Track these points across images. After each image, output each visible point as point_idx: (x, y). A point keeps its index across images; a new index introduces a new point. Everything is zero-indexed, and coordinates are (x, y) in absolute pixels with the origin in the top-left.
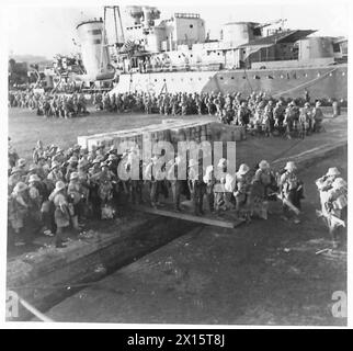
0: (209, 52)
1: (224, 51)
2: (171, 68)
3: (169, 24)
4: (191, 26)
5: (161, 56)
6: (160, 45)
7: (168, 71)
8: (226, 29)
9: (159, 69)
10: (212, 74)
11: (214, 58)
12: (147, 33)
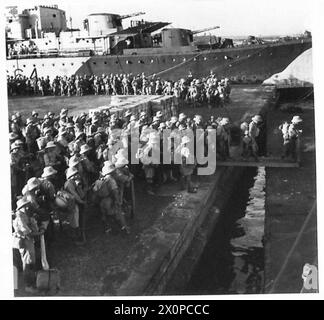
0: (78, 40)
1: (94, 39)
2: (38, 54)
3: (32, 13)
4: (54, 16)
5: (27, 43)
6: (24, 33)
7: (35, 57)
8: (92, 20)
9: (25, 55)
10: (85, 60)
11: (83, 45)
12: (11, 21)
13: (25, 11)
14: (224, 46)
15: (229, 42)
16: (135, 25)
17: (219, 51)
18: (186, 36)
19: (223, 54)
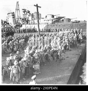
0: (44, 20)
1: (48, 20)
3: (34, 14)
4: (39, 15)
5: (33, 21)
6: (32, 19)
8: (48, 16)
10: (46, 25)
11: (45, 22)
12: (29, 16)
13: (32, 14)
14: (78, 22)
15: (79, 21)
16: (58, 17)
17: (77, 23)
18: (69, 20)
19: (78, 24)
